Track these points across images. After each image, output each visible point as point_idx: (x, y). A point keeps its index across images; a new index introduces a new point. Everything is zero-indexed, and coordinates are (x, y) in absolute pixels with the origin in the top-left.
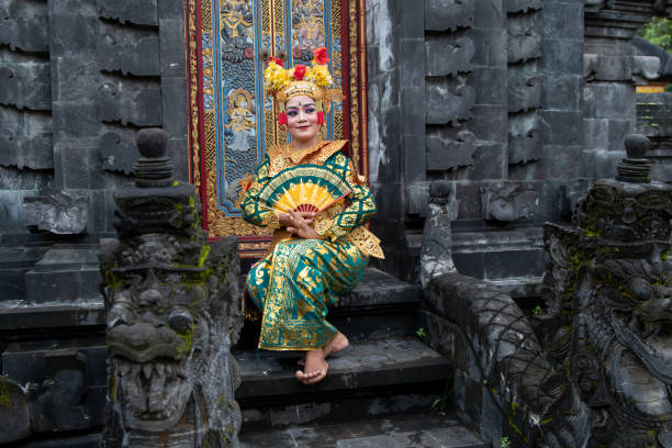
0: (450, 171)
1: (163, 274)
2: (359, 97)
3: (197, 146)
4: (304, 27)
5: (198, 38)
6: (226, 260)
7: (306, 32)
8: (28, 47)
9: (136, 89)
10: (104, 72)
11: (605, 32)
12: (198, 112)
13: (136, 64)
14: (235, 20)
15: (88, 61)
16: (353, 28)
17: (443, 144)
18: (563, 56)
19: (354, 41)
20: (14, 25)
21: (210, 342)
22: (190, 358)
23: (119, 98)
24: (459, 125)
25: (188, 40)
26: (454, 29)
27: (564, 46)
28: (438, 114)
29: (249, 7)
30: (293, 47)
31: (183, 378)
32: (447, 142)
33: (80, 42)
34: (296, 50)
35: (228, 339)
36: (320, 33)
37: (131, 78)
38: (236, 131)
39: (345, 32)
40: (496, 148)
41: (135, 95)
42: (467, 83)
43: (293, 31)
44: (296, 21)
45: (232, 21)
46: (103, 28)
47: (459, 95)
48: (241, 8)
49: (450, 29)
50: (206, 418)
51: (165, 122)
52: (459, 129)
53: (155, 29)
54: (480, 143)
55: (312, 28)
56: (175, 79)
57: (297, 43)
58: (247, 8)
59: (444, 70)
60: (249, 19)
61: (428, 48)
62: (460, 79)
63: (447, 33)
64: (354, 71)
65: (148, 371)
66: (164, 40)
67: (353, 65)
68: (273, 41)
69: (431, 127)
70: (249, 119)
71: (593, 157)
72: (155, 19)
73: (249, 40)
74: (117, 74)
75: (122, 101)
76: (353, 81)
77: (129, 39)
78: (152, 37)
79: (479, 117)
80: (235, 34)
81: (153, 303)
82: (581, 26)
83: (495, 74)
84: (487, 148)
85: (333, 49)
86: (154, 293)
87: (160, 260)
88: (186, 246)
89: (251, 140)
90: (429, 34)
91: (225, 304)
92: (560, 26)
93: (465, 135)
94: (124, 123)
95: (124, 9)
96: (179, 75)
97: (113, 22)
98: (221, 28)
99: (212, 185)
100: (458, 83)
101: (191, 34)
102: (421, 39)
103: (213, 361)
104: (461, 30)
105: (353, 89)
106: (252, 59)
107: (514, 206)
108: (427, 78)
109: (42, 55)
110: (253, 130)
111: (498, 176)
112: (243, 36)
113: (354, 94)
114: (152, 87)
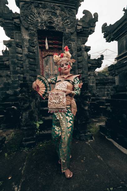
5: (43, 73)
8: (22, 73)
10: (30, 76)
11: (91, 70)
15: (28, 74)
18: (85, 73)
20: (20, 71)
21: (32, 100)
27: (85, 72)
29: (49, 69)
30: (54, 74)
31: (27, 104)
33: (27, 72)
36: (57, 72)
37: (33, 76)
44: (54, 70)
45: (47, 71)
46: (30, 71)
50: (31, 109)
53: (36, 71)
71: (90, 85)
73: (49, 73)
74: (31, 76)
77: (33, 72)
81: (23, 95)
82: (87, 69)
86: (24, 94)
92: (85, 69)
97: (31, 70)
103: (32, 103)
109: (23, 74)
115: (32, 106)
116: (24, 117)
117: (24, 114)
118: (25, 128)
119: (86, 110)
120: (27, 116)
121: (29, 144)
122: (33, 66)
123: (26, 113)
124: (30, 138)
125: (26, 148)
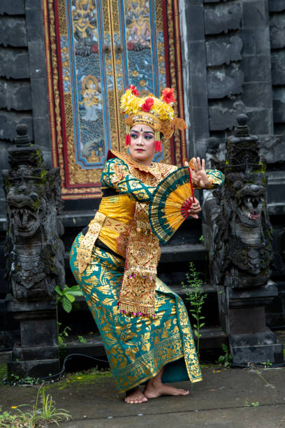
0: (228, 130)
1: (27, 180)
2: (176, 77)
3: (59, 119)
4: (135, 26)
5: (57, 41)
6: (53, 176)
7: (136, 30)
9: (15, 87)
12: (59, 95)
13: (15, 71)
14: (83, 25)
16: (171, 25)
17: (221, 112)
19: (171, 34)
21: (47, 209)
22: (38, 212)
23: (5, 93)
24: (234, 97)
25: (50, 43)
26: (226, 31)
28: (216, 91)
29: (94, 14)
30: (127, 42)
31: (35, 219)
32: (225, 110)
34: (130, 44)
35: (55, 209)
36: (147, 29)
37: (12, 80)
38: (87, 106)
39: (166, 27)
40: (264, 113)
41: (15, 91)
42: (239, 68)
43: (127, 30)
44: (129, 22)
45: (81, 26)
47: (233, 77)
48: (88, 16)
49: (223, 32)
50: (46, 239)
51: (35, 107)
52: (234, 101)
53: (26, 48)
54: (250, 110)
55: (141, 26)
56: (39, 79)
57: (130, 38)
58: (92, 15)
59: (220, 61)
60: (93, 23)
61: (208, 46)
62: (234, 65)
63: (222, 34)
64: (172, 57)
65: (22, 211)
66: (31, 55)
67: (171, 53)
68: (112, 38)
69: (212, 101)
70: (97, 97)
72: (25, 41)
73: (95, 39)
74: (4, 79)
75: (7, 95)
76: (172, 65)
77: (10, 55)
78: (24, 54)
79: (250, 91)
80: (84, 35)
83: (261, 60)
84: (256, 113)
85: (158, 41)
86: (24, 186)
87: (26, 175)
88: (36, 169)
89: (99, 112)
90: (208, 37)
91: (53, 194)
93: (237, 105)
94: (9, 108)
95: (6, 37)
96: (41, 77)
98: (74, 31)
99: (71, 146)
100: (233, 68)
101: (52, 39)
102: (202, 41)
103: (49, 218)
104: (232, 32)
105: (172, 71)
106: (97, 52)
107: (273, 153)
108: (208, 68)
110: (100, 105)
111: (266, 133)
112: (90, 35)
113: (173, 75)
114: (25, 85)
115: (47, 228)
116: (24, 264)
117: (24, 257)
118: (25, 308)
119: (247, 247)
120: (36, 264)
121: (39, 366)
122: (12, 23)
123: (30, 254)
124: (38, 348)
125: (28, 378)
